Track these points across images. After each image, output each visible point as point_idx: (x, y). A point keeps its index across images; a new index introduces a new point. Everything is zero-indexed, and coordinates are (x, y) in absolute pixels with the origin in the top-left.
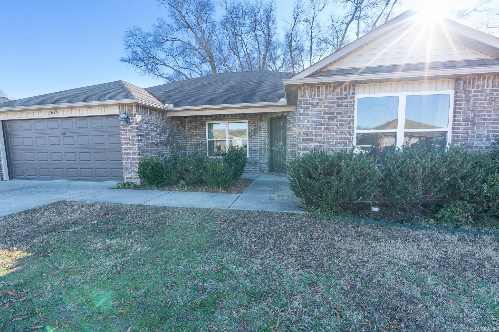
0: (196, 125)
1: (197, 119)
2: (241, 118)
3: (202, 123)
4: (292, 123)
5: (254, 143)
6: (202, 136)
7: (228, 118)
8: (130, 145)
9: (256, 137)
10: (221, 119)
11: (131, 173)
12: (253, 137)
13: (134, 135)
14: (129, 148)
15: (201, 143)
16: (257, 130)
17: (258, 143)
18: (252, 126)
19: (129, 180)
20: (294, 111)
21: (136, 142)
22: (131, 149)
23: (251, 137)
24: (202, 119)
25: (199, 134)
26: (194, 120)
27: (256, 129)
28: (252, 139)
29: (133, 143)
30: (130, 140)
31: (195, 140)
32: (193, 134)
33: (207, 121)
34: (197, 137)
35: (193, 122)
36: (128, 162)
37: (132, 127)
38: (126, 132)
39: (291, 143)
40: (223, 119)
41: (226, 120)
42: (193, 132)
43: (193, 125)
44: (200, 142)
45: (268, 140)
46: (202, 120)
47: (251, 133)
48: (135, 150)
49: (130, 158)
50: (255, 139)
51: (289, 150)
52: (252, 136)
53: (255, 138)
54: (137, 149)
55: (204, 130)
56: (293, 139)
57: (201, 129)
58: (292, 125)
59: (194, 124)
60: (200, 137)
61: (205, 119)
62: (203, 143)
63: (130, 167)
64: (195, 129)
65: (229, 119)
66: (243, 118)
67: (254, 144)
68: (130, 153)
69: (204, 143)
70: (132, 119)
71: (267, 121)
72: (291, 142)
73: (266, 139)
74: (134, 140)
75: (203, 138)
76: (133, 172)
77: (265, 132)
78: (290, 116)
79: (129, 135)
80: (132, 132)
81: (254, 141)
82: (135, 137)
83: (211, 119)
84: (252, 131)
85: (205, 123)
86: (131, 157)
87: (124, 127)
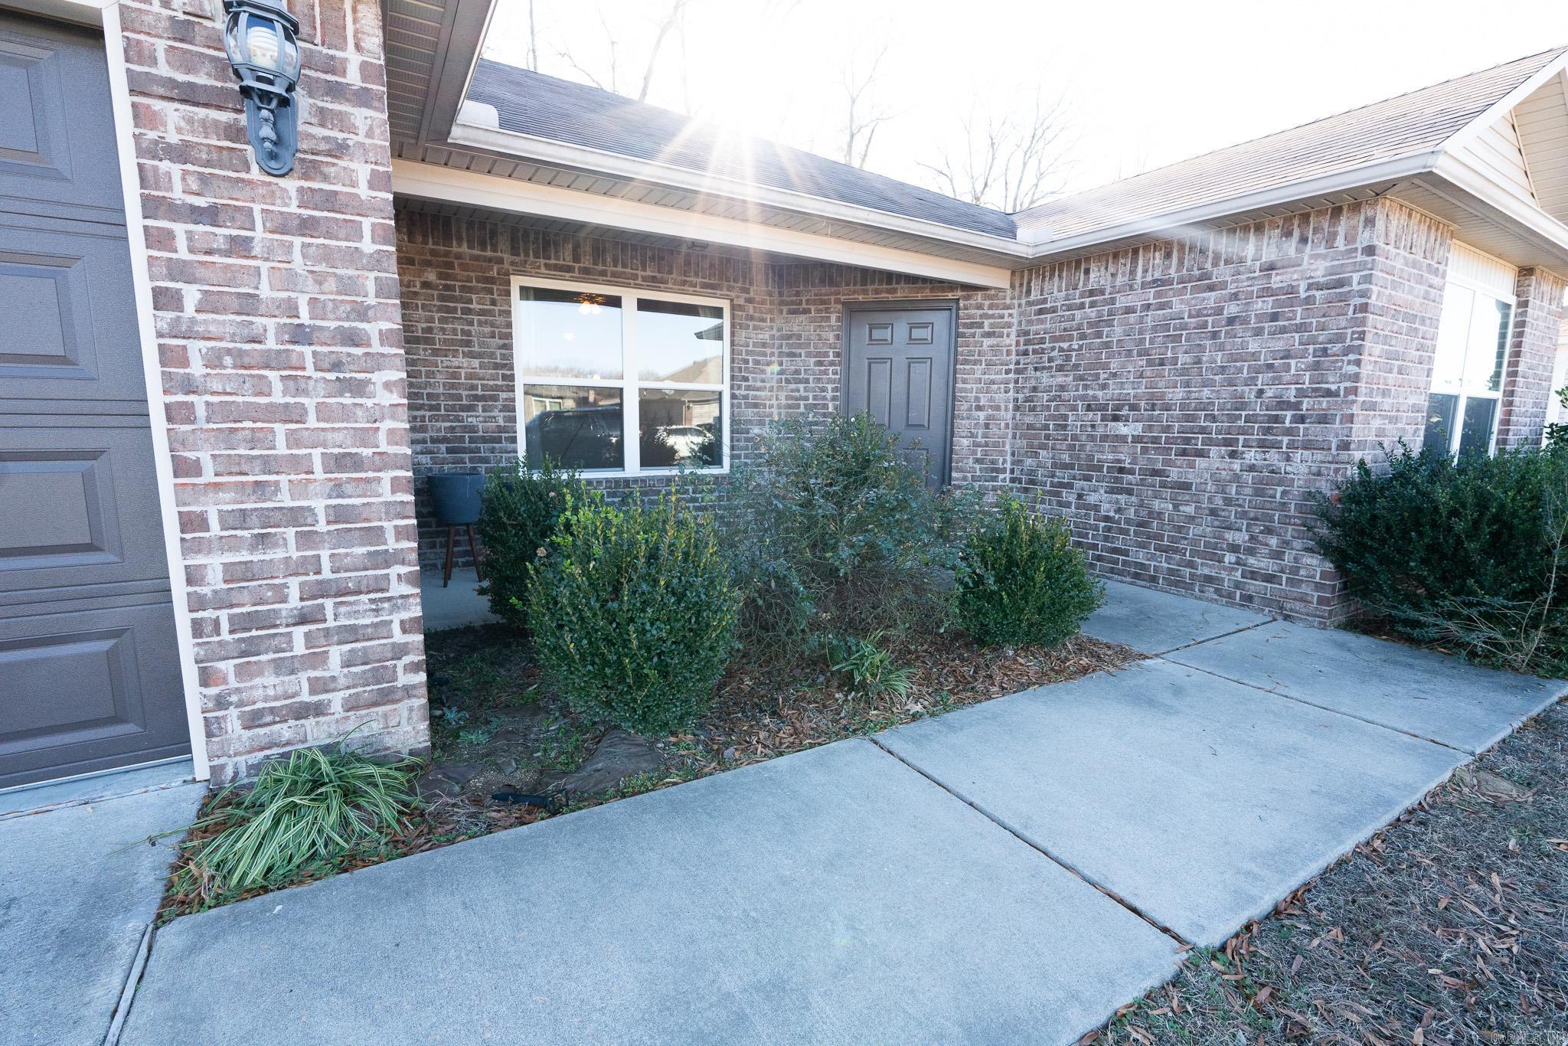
0: (447, 288)
1: (455, 249)
2: (705, 286)
3: (491, 280)
4: (989, 335)
5: (756, 406)
6: (492, 355)
7: (640, 273)
8: (296, 384)
9: (763, 381)
10: (603, 273)
11: (317, 659)
12: (755, 380)
13: (347, 287)
14: (291, 414)
15: (483, 398)
16: (768, 351)
17: (771, 406)
18: (748, 327)
19: (285, 731)
20: (999, 290)
21: (376, 362)
22: (312, 422)
23: (746, 379)
24: (489, 253)
25: (468, 343)
26: (433, 253)
27: (764, 345)
28: (748, 388)
29: (337, 366)
30: (300, 335)
31: (440, 379)
32: (429, 341)
33: (523, 273)
34: (456, 362)
35: (428, 263)
36: (279, 554)
37: (330, 201)
38: (240, 246)
39: (982, 415)
40: (614, 275)
41: (628, 286)
42: (430, 330)
43: (426, 285)
44: (473, 387)
45: (834, 399)
46: (490, 260)
47: (746, 362)
48: (365, 437)
49: (295, 516)
50: (758, 389)
51: (965, 442)
52: (750, 376)
53: (759, 384)
54: (386, 425)
55: (500, 320)
56: (991, 400)
57: (482, 312)
58: (987, 342)
59: (431, 276)
60: (476, 363)
61: (507, 257)
62: (495, 399)
63: (294, 602)
64: (440, 309)
65: (644, 279)
66: (712, 287)
67: (758, 414)
68: (296, 463)
69: (503, 395)
70: (323, 117)
71: (833, 317)
72: (979, 408)
73: (829, 395)
74: (352, 339)
75: (496, 366)
76: (336, 654)
77: (820, 363)
78: (980, 307)
79: (290, 280)
80: (327, 256)
81: (755, 398)
82: (362, 313)
83: (547, 266)
84: (748, 353)
85: (508, 283)
86: (319, 505)
87: (203, 179)
